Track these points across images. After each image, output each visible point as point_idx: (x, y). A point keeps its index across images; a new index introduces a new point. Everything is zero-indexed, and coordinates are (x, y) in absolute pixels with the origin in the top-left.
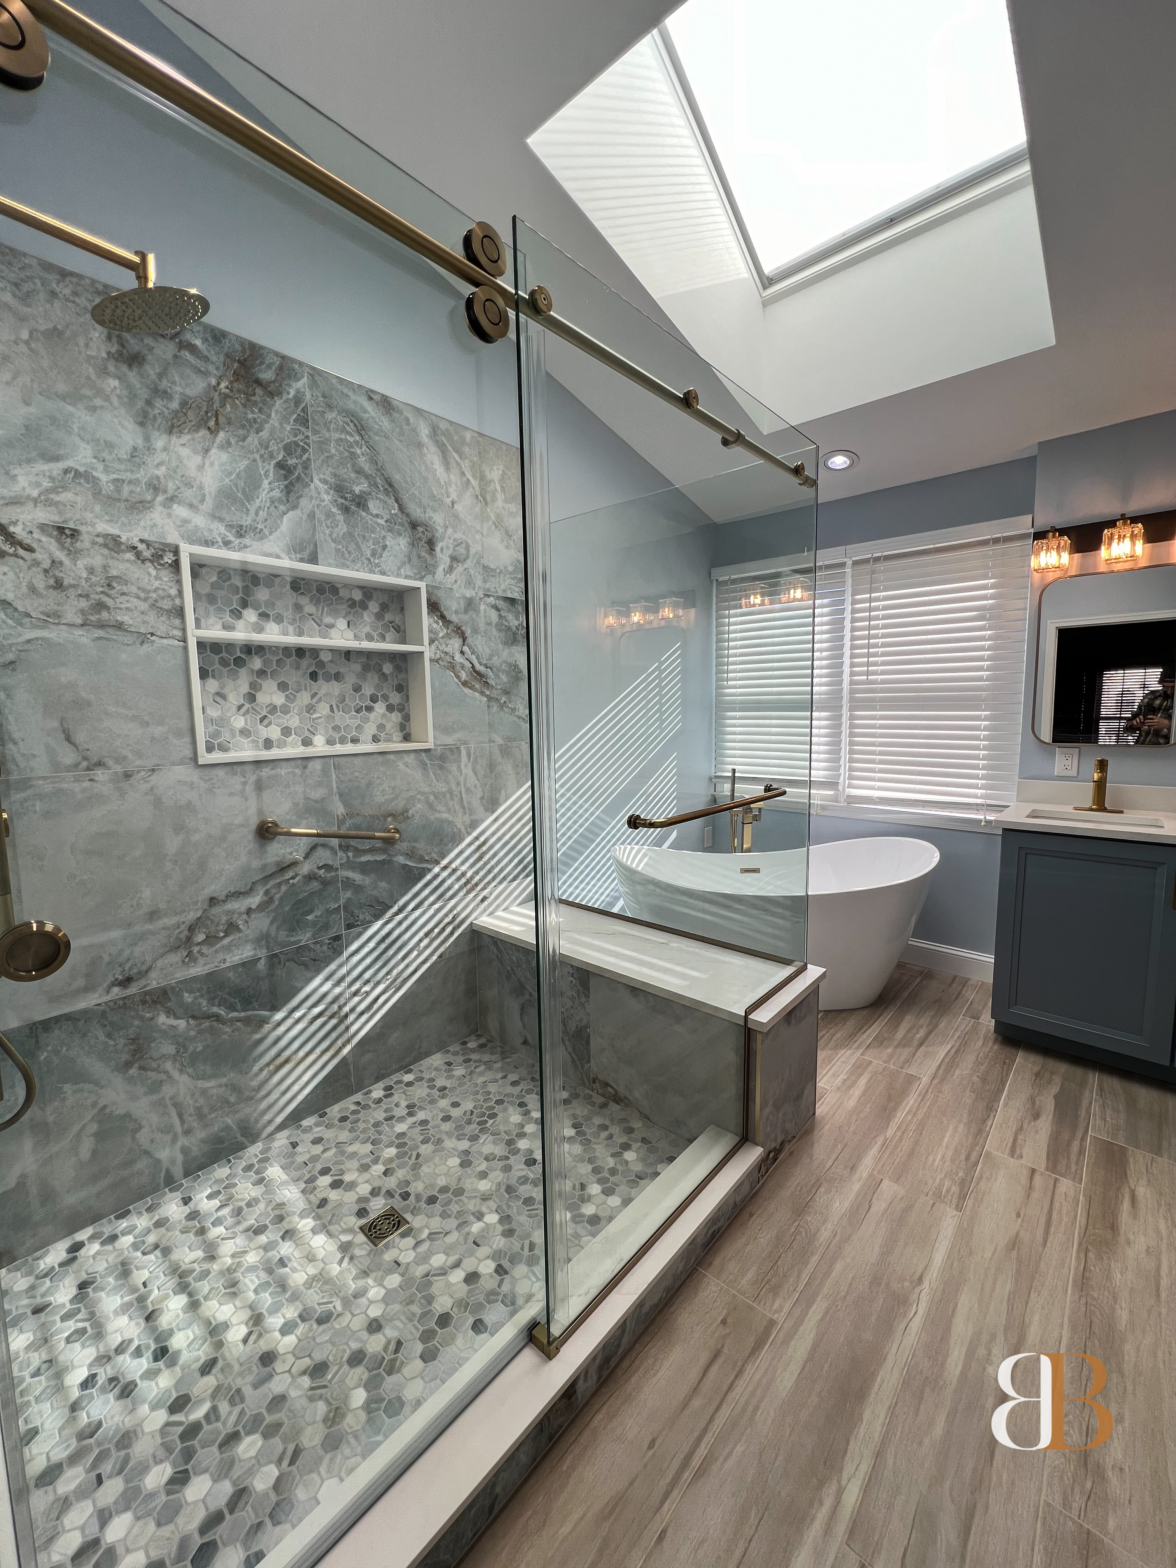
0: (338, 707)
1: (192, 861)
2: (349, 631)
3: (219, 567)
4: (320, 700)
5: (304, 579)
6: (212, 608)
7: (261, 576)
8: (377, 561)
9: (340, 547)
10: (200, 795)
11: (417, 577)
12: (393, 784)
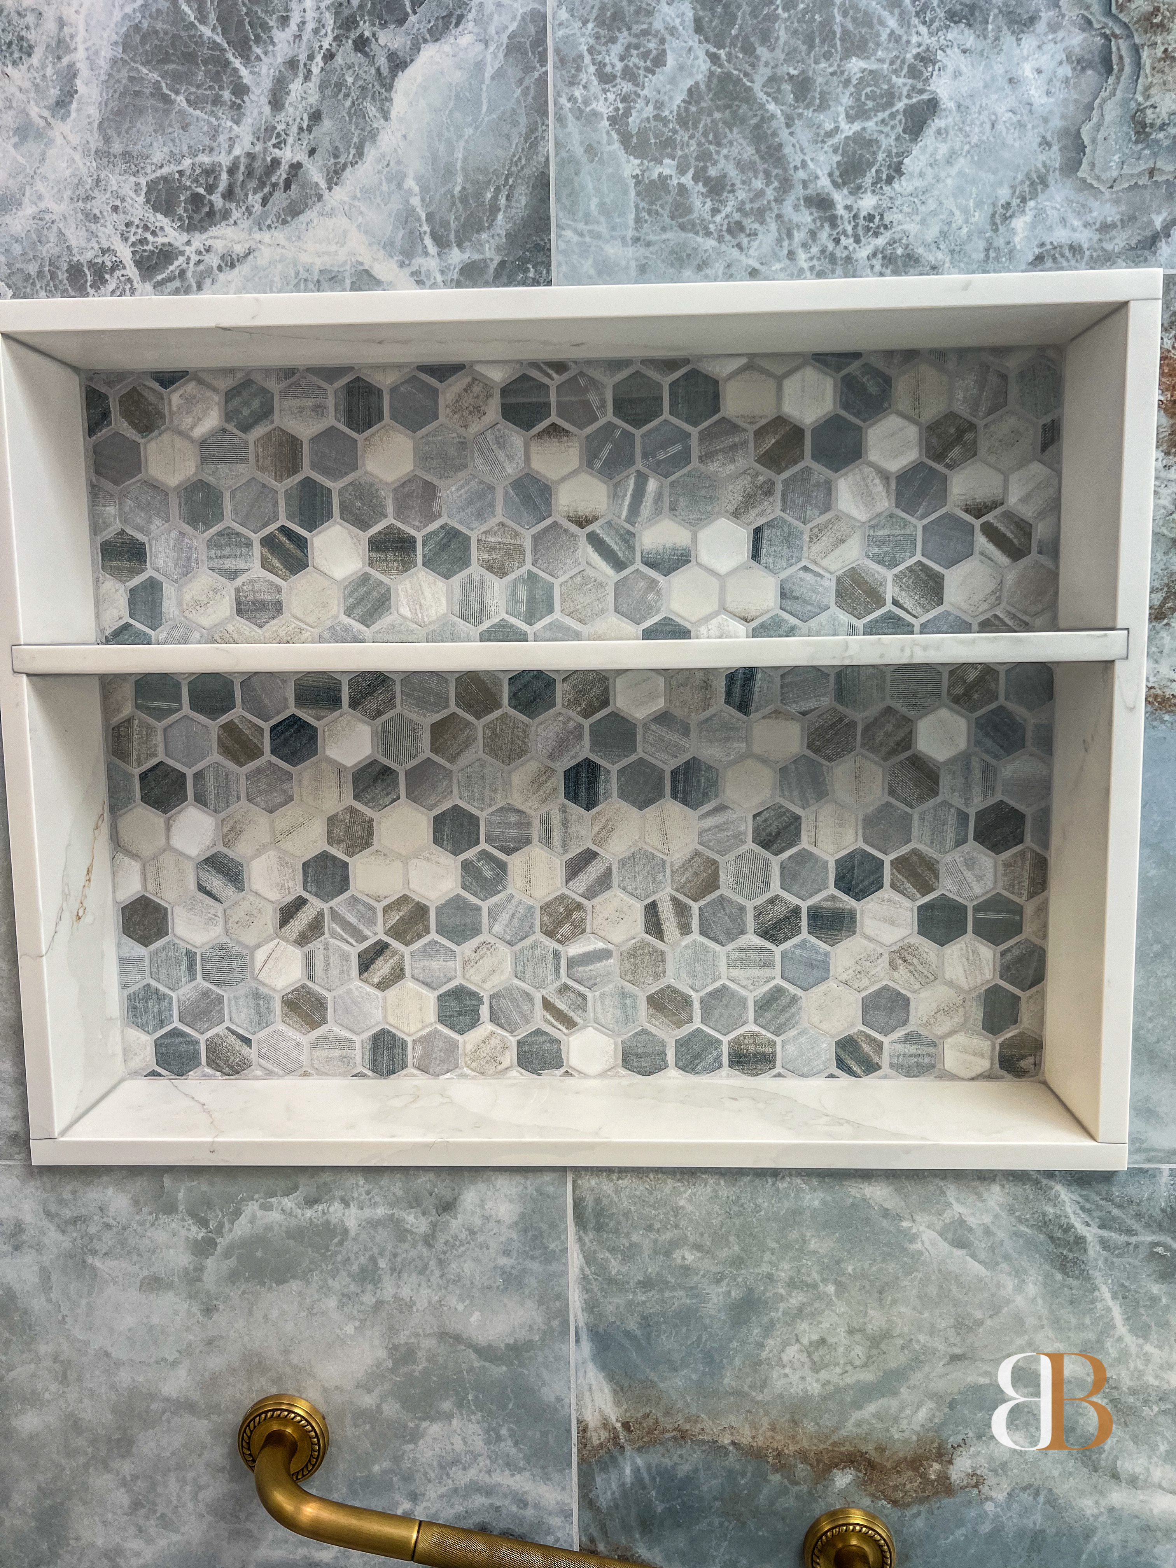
0: (681, 910)
1: (17, 1500)
2: (758, 573)
3: (231, 371)
4: (604, 882)
5: (560, 367)
6: (199, 539)
7: (385, 381)
8: (867, 203)
9: (668, 167)
10: (45, 1275)
11: (1119, 241)
12: (876, 1319)
